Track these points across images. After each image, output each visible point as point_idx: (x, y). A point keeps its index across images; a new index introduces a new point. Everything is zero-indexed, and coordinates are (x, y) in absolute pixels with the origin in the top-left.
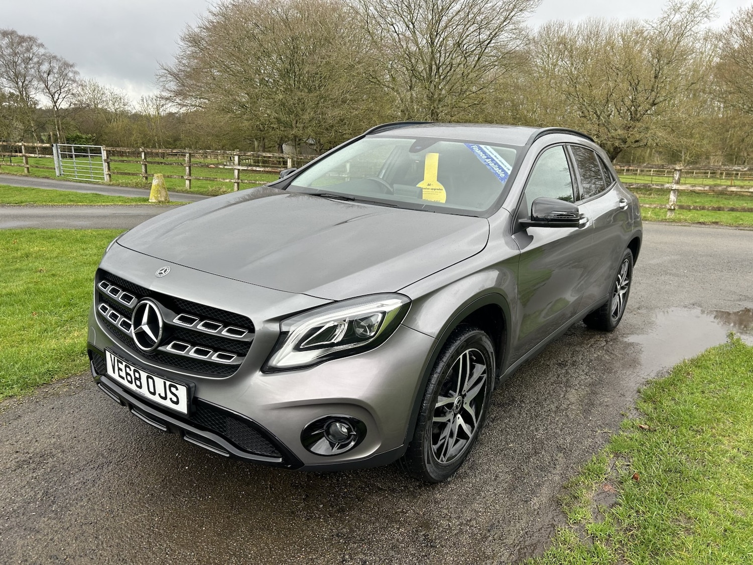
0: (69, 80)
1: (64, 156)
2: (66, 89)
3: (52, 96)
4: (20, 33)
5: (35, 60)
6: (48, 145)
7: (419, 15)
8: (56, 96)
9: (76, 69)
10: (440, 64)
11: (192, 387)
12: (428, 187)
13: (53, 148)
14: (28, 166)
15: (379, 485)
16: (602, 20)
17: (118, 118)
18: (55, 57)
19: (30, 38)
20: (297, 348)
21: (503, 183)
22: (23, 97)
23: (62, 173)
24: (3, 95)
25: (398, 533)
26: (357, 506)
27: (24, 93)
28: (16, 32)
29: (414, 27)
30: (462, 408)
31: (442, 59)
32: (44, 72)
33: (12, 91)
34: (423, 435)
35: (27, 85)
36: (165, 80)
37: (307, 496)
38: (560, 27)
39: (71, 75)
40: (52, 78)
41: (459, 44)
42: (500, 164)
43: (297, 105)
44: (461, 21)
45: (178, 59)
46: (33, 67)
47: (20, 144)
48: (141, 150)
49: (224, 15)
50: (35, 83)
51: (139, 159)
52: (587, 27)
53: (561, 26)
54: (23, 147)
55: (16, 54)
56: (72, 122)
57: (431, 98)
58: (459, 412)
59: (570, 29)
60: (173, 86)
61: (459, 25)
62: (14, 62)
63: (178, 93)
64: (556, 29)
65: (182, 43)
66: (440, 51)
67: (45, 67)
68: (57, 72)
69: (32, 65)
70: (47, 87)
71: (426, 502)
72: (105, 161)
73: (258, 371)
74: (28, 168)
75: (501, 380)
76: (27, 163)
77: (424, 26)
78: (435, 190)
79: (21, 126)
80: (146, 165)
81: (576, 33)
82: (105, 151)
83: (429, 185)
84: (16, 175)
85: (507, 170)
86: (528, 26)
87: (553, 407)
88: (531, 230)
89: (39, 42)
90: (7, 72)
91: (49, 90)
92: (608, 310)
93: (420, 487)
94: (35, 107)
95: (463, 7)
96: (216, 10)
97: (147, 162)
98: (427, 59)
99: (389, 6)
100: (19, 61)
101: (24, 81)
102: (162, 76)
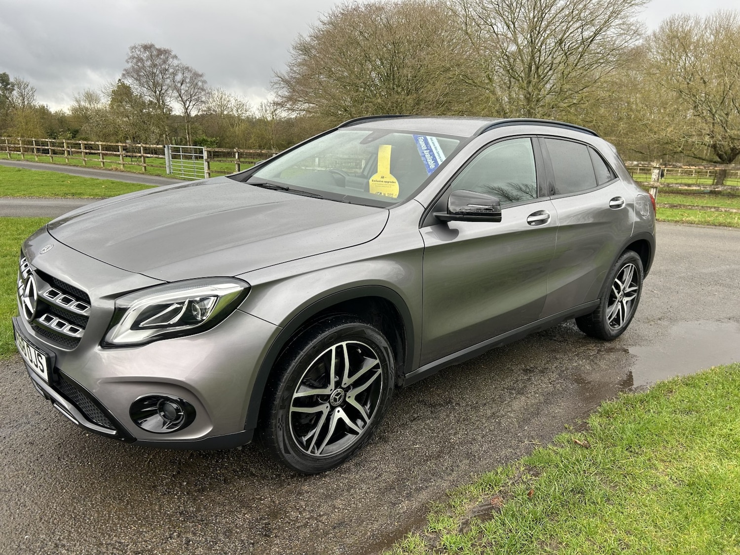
0: (199, 89)
1: (174, 157)
2: (196, 97)
3: (184, 103)
4: (158, 47)
5: (171, 70)
6: (161, 146)
7: (521, 13)
8: (188, 103)
9: (204, 78)
10: (540, 63)
11: (53, 357)
12: (382, 180)
13: (165, 149)
14: (145, 165)
15: (253, 470)
16: (733, 13)
17: (240, 123)
18: (187, 68)
19: (165, 51)
20: (135, 326)
21: (429, 174)
22: (160, 104)
23: (172, 171)
24: (144, 103)
25: (243, 518)
26: (220, 488)
27: (161, 101)
28: (154, 45)
29: (514, 26)
30: (345, 401)
31: (542, 59)
32: (179, 82)
33: (151, 99)
34: (274, 424)
35: (164, 94)
36: (278, 86)
37: (179, 473)
38: (685, 21)
39: (200, 84)
40: (184, 87)
41: (561, 42)
42: (436, 155)
43: (395, 108)
44: (565, 18)
45: (290, 66)
46: (169, 78)
47: (140, 145)
48: (235, 150)
49: (331, 23)
50: (170, 92)
51: (234, 159)
52: (716, 20)
53: (686, 19)
54: (142, 148)
55: (155, 66)
56: (200, 127)
57: (528, 100)
58: (341, 406)
59: (697, 23)
60: (285, 92)
61: (563, 22)
62: (153, 73)
63: (290, 99)
64: (681, 22)
65: (293, 52)
66: (540, 51)
67: (179, 77)
68: (189, 82)
69: (168, 76)
70: (180, 95)
71: (290, 492)
72: (206, 160)
73: (97, 345)
74: (145, 167)
75: (407, 378)
76: (145, 163)
77: (525, 26)
78: (388, 182)
79: (157, 131)
80: (239, 165)
81: (704, 27)
82: (206, 152)
83: (383, 177)
84: (135, 173)
85: (438, 160)
86: (639, 20)
87: (489, 413)
88: (452, 224)
89: (173, 54)
90: (147, 82)
91: (182, 98)
92: (601, 317)
93: (292, 477)
94: (170, 114)
95: (568, 3)
96: (326, 20)
97: (240, 162)
98: (527, 58)
99: (491, 6)
100: (158, 72)
101: (161, 90)
102: (276, 83)
